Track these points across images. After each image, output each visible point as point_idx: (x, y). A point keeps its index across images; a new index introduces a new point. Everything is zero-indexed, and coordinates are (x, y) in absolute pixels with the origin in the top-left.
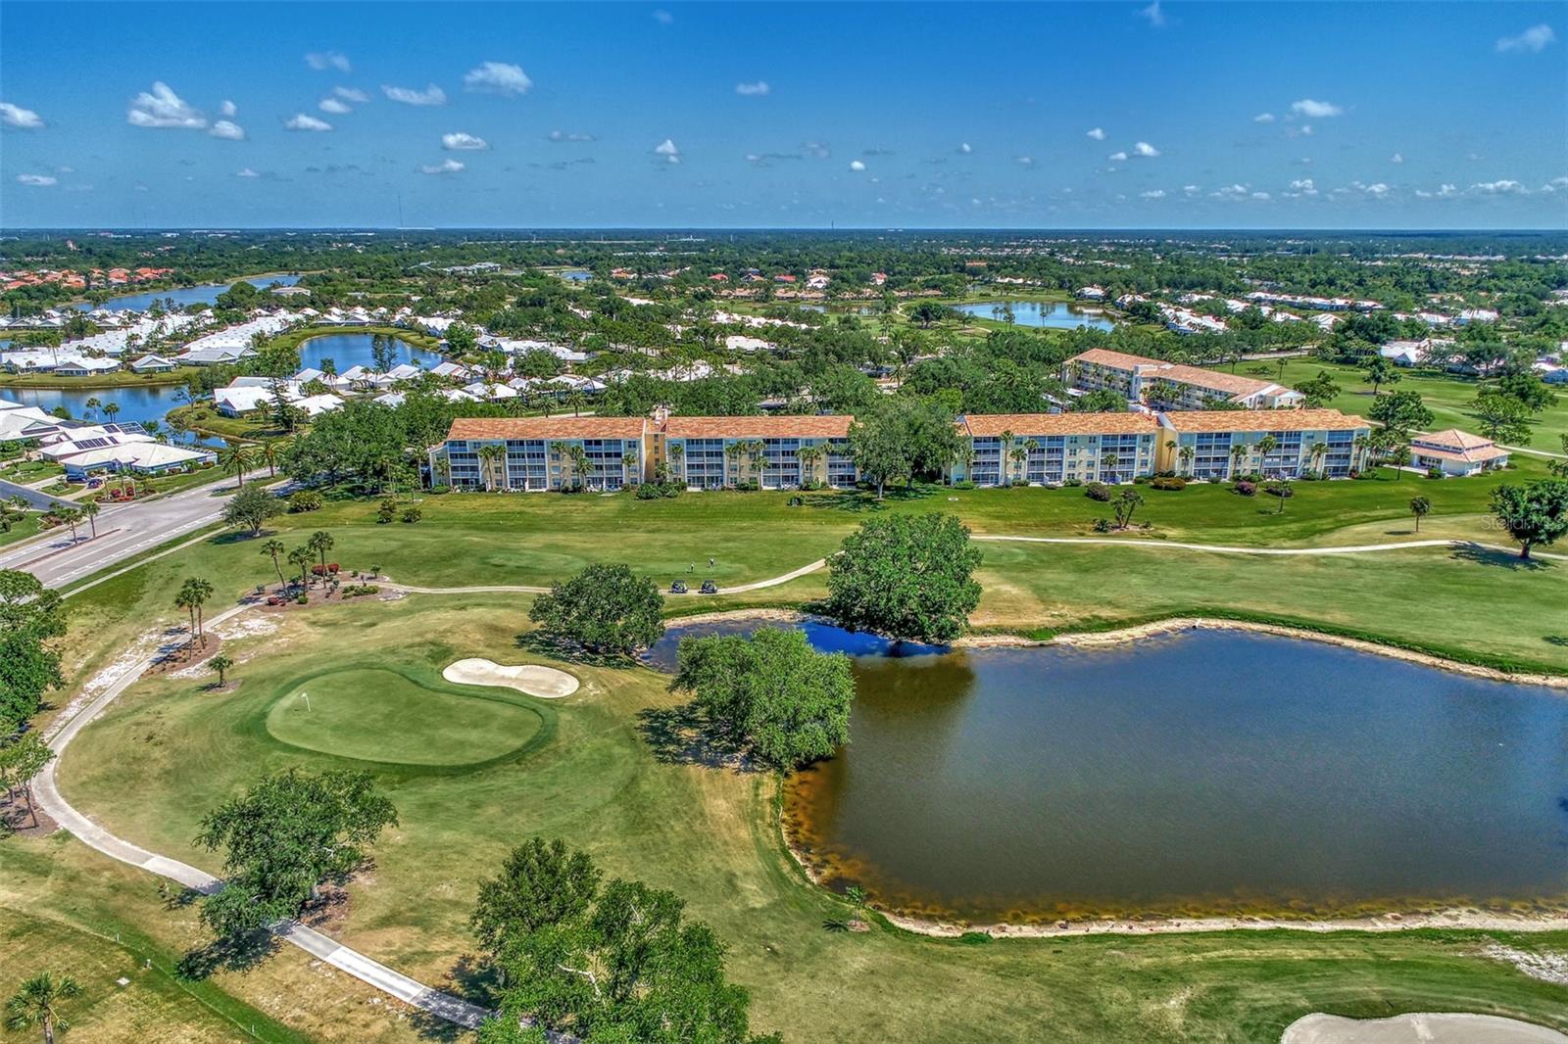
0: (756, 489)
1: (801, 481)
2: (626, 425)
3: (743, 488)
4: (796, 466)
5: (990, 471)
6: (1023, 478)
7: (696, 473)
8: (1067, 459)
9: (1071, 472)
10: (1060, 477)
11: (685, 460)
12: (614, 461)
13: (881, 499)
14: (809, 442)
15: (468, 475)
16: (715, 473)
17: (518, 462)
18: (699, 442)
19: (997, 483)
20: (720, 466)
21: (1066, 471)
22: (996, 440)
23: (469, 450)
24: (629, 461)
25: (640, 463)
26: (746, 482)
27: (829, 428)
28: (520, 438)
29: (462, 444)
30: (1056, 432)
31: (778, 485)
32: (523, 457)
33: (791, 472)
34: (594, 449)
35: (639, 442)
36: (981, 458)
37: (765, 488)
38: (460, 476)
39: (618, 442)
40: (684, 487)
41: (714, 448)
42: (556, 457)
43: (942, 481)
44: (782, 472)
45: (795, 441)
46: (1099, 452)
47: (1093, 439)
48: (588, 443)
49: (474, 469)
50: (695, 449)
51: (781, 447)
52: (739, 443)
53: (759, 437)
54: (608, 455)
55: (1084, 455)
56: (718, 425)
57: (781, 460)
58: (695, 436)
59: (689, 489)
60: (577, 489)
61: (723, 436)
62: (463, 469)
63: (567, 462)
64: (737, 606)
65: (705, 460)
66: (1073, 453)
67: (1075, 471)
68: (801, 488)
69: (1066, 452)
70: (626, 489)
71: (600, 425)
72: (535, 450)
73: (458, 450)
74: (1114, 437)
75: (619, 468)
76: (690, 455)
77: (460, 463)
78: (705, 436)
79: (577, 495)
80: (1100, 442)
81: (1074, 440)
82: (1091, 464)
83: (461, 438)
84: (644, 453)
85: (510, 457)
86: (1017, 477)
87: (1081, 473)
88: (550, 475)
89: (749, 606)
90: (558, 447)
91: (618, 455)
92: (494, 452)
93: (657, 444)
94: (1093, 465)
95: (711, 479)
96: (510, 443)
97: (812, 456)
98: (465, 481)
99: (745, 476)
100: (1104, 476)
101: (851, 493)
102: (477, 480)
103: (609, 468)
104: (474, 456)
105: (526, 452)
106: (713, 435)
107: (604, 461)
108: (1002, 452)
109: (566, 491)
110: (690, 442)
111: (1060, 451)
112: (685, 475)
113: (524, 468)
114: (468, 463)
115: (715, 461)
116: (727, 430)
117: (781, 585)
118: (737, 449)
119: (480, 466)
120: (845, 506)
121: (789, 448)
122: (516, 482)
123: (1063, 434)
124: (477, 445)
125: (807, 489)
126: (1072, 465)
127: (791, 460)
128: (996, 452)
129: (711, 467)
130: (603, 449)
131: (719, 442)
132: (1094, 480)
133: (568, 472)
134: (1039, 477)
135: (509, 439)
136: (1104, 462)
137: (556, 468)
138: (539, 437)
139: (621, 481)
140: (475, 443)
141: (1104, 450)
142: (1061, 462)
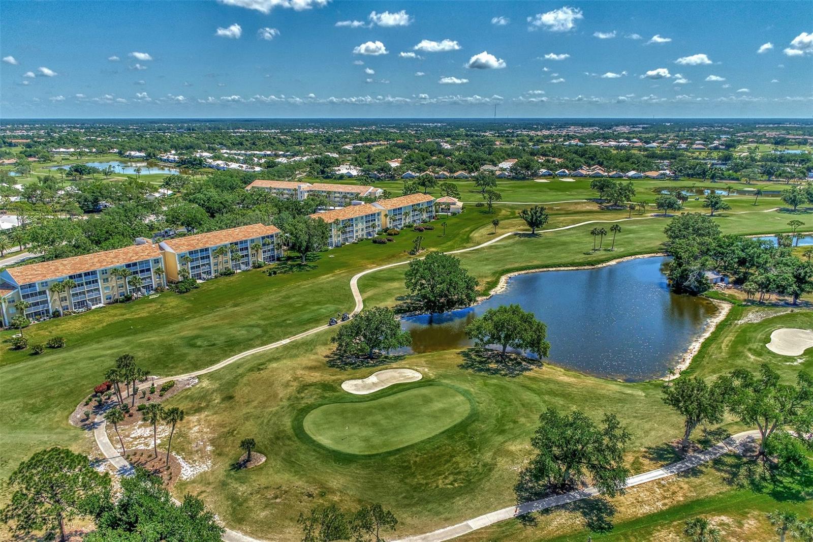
0: (233, 273)
1: (252, 263)
3: (227, 274)
4: (247, 256)
5: (330, 240)
6: (341, 241)
7: (197, 271)
8: (355, 228)
9: (357, 234)
10: (354, 238)
11: (189, 265)
12: (146, 275)
13: (305, 263)
14: (252, 241)
15: (40, 308)
16: (206, 269)
17: (78, 290)
18: (196, 252)
19: (331, 245)
20: (209, 264)
21: (355, 234)
22: (331, 224)
23: (38, 289)
24: (161, 272)
26: (224, 270)
28: (78, 272)
29: (31, 286)
30: (350, 216)
31: (240, 268)
32: (82, 285)
33: (246, 260)
34: (132, 269)
35: (161, 259)
37: (236, 271)
38: (33, 310)
39: (147, 262)
41: (204, 254)
42: (105, 280)
45: (246, 241)
46: (364, 223)
47: (362, 218)
48: (128, 266)
49: (44, 302)
50: (194, 256)
51: (239, 247)
53: (227, 242)
54: (142, 271)
55: (360, 226)
57: (240, 254)
58: (193, 249)
59: (197, 282)
60: (128, 299)
61: (207, 246)
62: (37, 304)
63: (114, 282)
65: (201, 263)
66: (357, 225)
69: (354, 225)
70: (157, 291)
72: (91, 278)
73: (29, 291)
74: (369, 216)
75: (150, 278)
76: (192, 261)
77: (31, 300)
78: (198, 248)
79: (129, 302)
80: (365, 218)
81: (356, 219)
83: (29, 281)
85: (72, 288)
86: (339, 241)
87: (360, 234)
88: (103, 294)
90: (104, 272)
91: (148, 270)
92: (64, 286)
94: (363, 230)
95: (205, 273)
96: (71, 278)
98: (37, 314)
99: (223, 267)
100: (367, 234)
102: (47, 310)
103: (144, 279)
104: (42, 293)
105: (84, 281)
106: (200, 246)
107: (141, 276)
108: (333, 230)
110: (191, 253)
111: (352, 225)
112: (190, 274)
113: (84, 293)
114: (39, 299)
115: (206, 261)
116: (206, 242)
118: (221, 251)
119: (49, 299)
120: (295, 270)
121: (243, 246)
122: (78, 305)
123: (352, 216)
126: (357, 232)
127: (245, 253)
128: (331, 230)
129: (203, 265)
130: (138, 268)
131: (206, 250)
132: (365, 237)
133: (116, 289)
134: (347, 240)
135: (70, 275)
136: (366, 228)
137: (107, 288)
138: (92, 269)
139: (152, 287)
140: (42, 283)
141: (366, 222)
142: (353, 231)
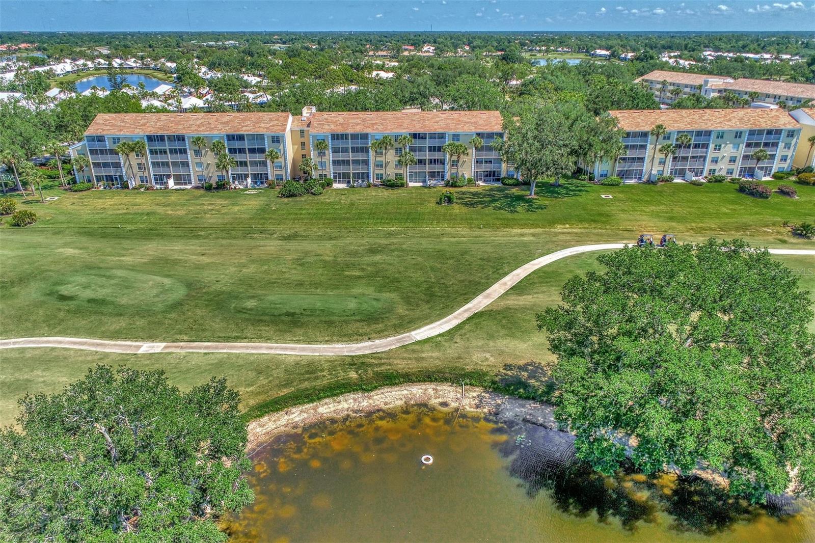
0: (402, 185)
1: (447, 177)
2: (271, 120)
3: (390, 185)
4: (443, 162)
5: (635, 167)
6: (667, 174)
7: (342, 169)
8: (711, 154)
9: (713, 167)
10: (702, 173)
11: (330, 156)
12: (258, 157)
13: (533, 196)
14: (456, 137)
15: (112, 172)
16: (360, 169)
17: (160, 159)
18: (344, 137)
19: (640, 178)
20: (366, 162)
21: (708, 166)
22: (645, 135)
23: (108, 145)
24: (273, 156)
25: (285, 159)
26: (392, 177)
27: (476, 123)
28: (160, 133)
29: (101, 139)
30: (703, 126)
31: (424, 181)
32: (165, 152)
33: (437, 168)
34: (237, 145)
35: (283, 136)
36: (629, 154)
37: (411, 184)
38: (104, 172)
39: (261, 137)
40: (329, 184)
41: (359, 144)
42: (197, 153)
43: (587, 177)
44: (428, 168)
45: (442, 136)
46: (742, 147)
47: (738, 135)
48: (231, 138)
49: (117, 165)
50: (340, 144)
51: (428, 143)
52: (385, 138)
53: (405, 131)
54: (252, 151)
55: (728, 150)
56: (364, 120)
57: (427, 156)
58: (339, 130)
59: (336, 186)
60: (221, 186)
61: (369, 131)
62: (106, 165)
63: (210, 158)
64: (391, 379)
65: (351, 156)
66: (718, 148)
67: (717, 167)
68: (447, 185)
69: (712, 146)
70: (271, 186)
71: (244, 120)
72: (177, 145)
73: (97, 146)
74: (760, 132)
75: (264, 164)
76: (336, 151)
77: (101, 159)
78: (350, 131)
79: (222, 193)
80: (745, 137)
81: (721, 135)
82: (733, 160)
83: (99, 133)
84: (290, 150)
85: (152, 152)
86: (661, 173)
87: (722, 168)
88: (194, 172)
89: (408, 378)
90: (197, 141)
91: (262, 151)
92: (134, 148)
93: (303, 140)
94: (734, 161)
95: (357, 176)
96: (150, 138)
97: (459, 151)
98: (110, 178)
99: (391, 172)
100: (743, 171)
101: (499, 189)
102: (121, 177)
103: (254, 163)
104: (113, 152)
105: (167, 148)
106: (358, 129)
107: (248, 157)
108: (650, 147)
109: (209, 188)
110: (335, 137)
111: (706, 146)
112: (330, 172)
113: (167, 164)
114: (109, 159)
115: (360, 156)
116: (373, 125)
117: (451, 333)
118: (383, 144)
119: (122, 162)
120: (498, 204)
121: (436, 143)
122: (160, 179)
123: (711, 128)
124: (116, 140)
125: (454, 185)
126: (715, 161)
127: (437, 156)
128: (644, 147)
129: (356, 162)
130: (246, 145)
131: (365, 136)
132: (733, 176)
133: (213, 168)
134: (682, 173)
135: (148, 134)
136: (746, 157)
137: (199, 164)
138: (180, 133)
139: (267, 178)
140: (114, 139)
141: (749, 145)
142: (705, 158)
